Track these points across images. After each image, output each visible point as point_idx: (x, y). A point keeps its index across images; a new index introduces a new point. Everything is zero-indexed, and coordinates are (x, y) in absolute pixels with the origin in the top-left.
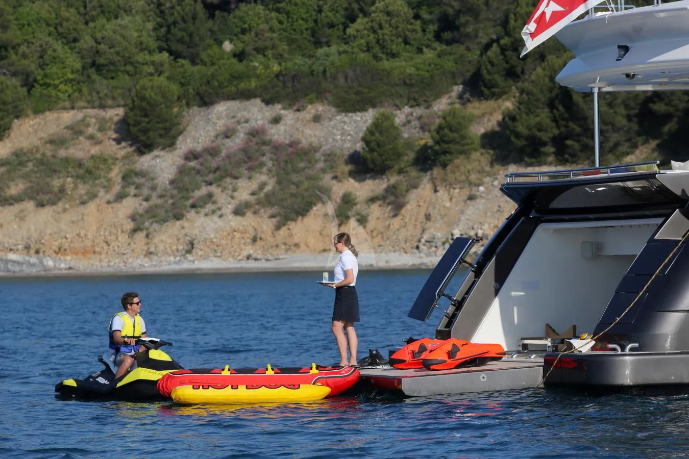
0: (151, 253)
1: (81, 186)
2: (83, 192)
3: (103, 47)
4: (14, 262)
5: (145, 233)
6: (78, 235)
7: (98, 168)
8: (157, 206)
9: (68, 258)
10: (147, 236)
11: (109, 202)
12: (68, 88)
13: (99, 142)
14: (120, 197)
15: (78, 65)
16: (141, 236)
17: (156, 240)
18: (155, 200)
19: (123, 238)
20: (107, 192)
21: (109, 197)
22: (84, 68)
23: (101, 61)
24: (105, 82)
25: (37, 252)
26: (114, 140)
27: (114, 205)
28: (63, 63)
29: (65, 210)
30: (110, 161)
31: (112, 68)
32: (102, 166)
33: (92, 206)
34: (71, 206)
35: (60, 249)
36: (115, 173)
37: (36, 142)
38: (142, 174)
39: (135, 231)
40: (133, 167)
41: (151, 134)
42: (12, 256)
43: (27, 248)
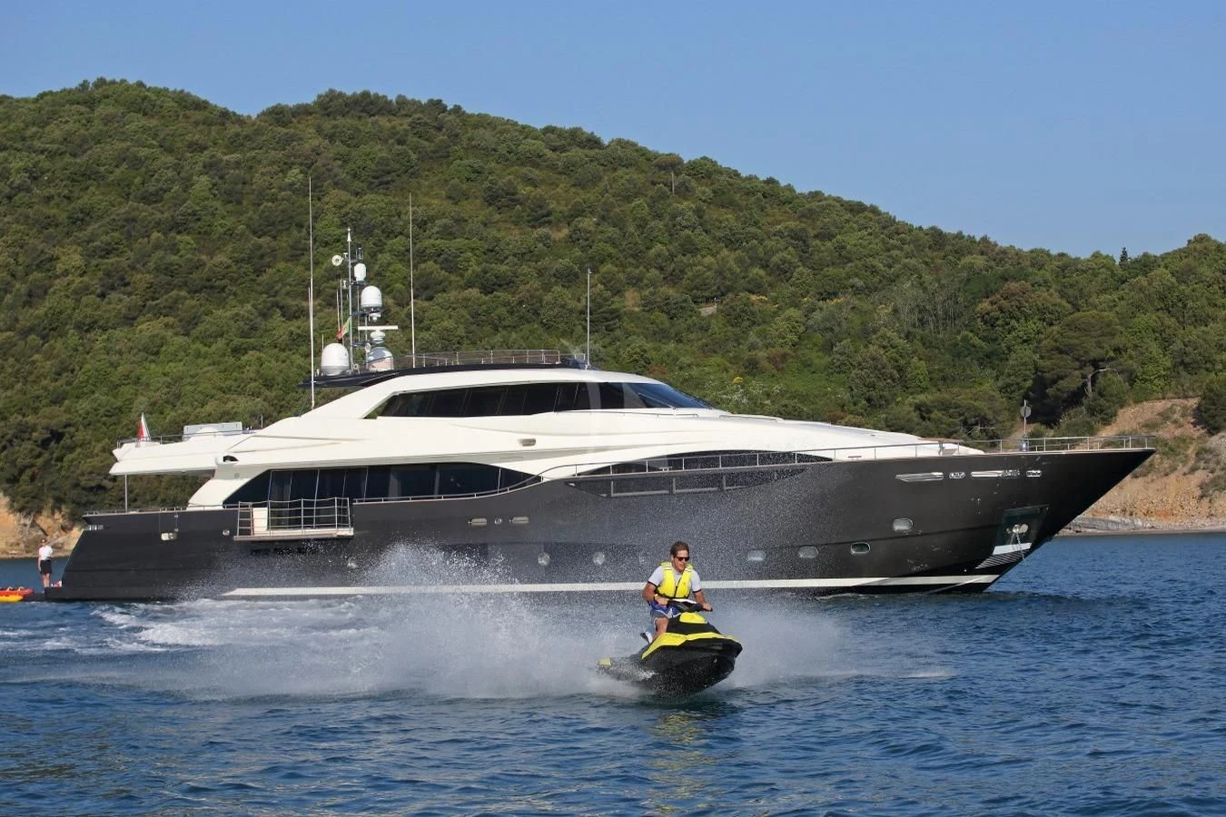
0: (1212, 515)
1: (1165, 461)
2: (1167, 466)
3: (1189, 349)
4: (1113, 522)
5: (1208, 499)
6: (1162, 500)
7: (1178, 446)
8: (1219, 477)
9: (1153, 519)
10: (1210, 501)
11: (1185, 474)
12: (1162, 383)
13: (1181, 426)
14: (1193, 470)
15: (1169, 364)
16: (1206, 500)
17: (1216, 505)
18: (1218, 473)
19: (1193, 503)
20: (1184, 466)
21: (1186, 470)
22: (1175, 366)
23: (1187, 360)
24: (1189, 376)
25: (1131, 514)
26: (1192, 423)
27: (1188, 476)
28: (1157, 362)
29: (1153, 481)
30: (1188, 441)
31: (1195, 365)
32: (1182, 445)
33: (1172, 476)
34: (1158, 478)
35: (1148, 512)
36: (1191, 451)
37: (1135, 426)
38: (1210, 451)
39: (1202, 497)
40: (1203, 445)
41: (1217, 418)
42: (1112, 518)
43: (1124, 511)
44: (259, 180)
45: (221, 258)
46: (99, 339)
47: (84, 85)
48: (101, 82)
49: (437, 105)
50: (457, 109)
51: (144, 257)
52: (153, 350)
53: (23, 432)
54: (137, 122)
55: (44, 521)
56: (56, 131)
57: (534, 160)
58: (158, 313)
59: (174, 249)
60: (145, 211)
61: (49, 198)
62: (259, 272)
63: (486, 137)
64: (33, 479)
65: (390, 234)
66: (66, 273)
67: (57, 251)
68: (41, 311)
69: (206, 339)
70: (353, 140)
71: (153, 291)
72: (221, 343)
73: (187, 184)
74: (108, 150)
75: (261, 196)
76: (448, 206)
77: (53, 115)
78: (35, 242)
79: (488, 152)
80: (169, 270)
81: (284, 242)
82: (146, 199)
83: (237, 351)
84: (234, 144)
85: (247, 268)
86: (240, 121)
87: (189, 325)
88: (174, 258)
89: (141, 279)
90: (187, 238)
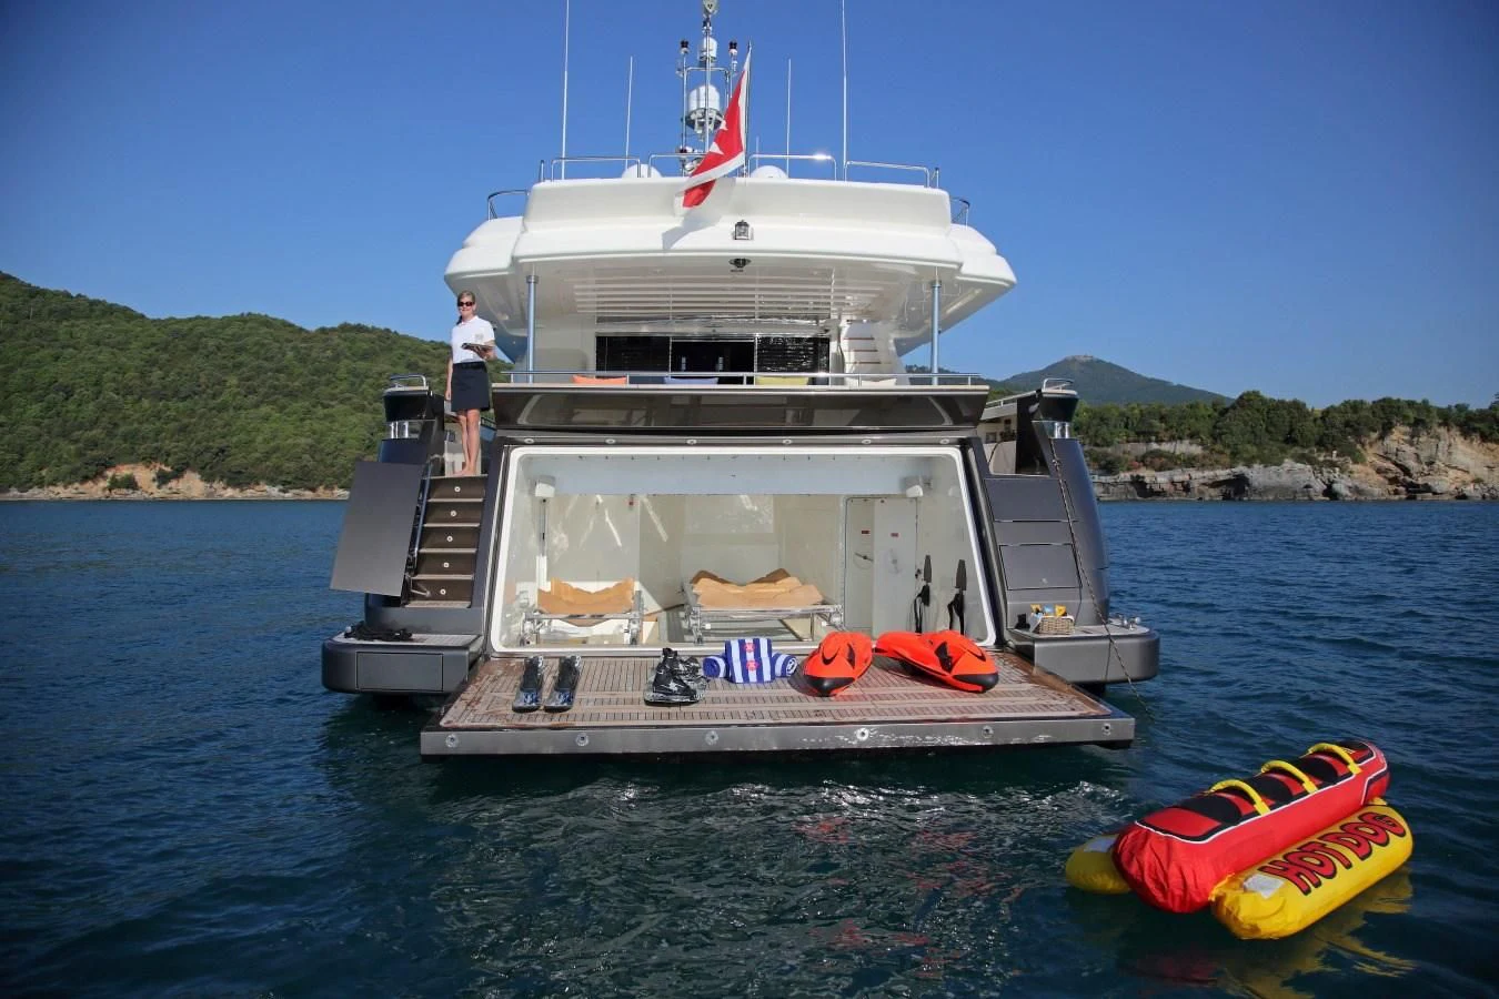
44: (314, 354)
45: (296, 384)
46: (243, 413)
47: (242, 314)
48: (249, 314)
49: (388, 330)
50: (396, 332)
51: (264, 382)
52: (266, 419)
53: (208, 449)
54: (264, 330)
55: (215, 485)
56: (229, 331)
57: (426, 352)
58: (268, 403)
59: (278, 380)
60: (266, 364)
61: (224, 357)
62: (312, 389)
63: (407, 343)
64: (211, 468)
65: (367, 377)
66: (230, 387)
67: (226, 378)
68: (219, 401)
69: (288, 415)
70: (353, 341)
71: (266, 395)
72: (295, 416)
73: (284, 355)
74: (251, 340)
75: (315, 360)
76: (390, 367)
77: (229, 325)
78: (217, 374)
79: (407, 349)
80: (275, 387)
81: (323, 379)
82: (266, 359)
83: (302, 420)
84: (305, 340)
85: (307, 388)
86: (307, 332)
87: (282, 409)
88: (276, 383)
89: (262, 390)
90: (282, 375)
